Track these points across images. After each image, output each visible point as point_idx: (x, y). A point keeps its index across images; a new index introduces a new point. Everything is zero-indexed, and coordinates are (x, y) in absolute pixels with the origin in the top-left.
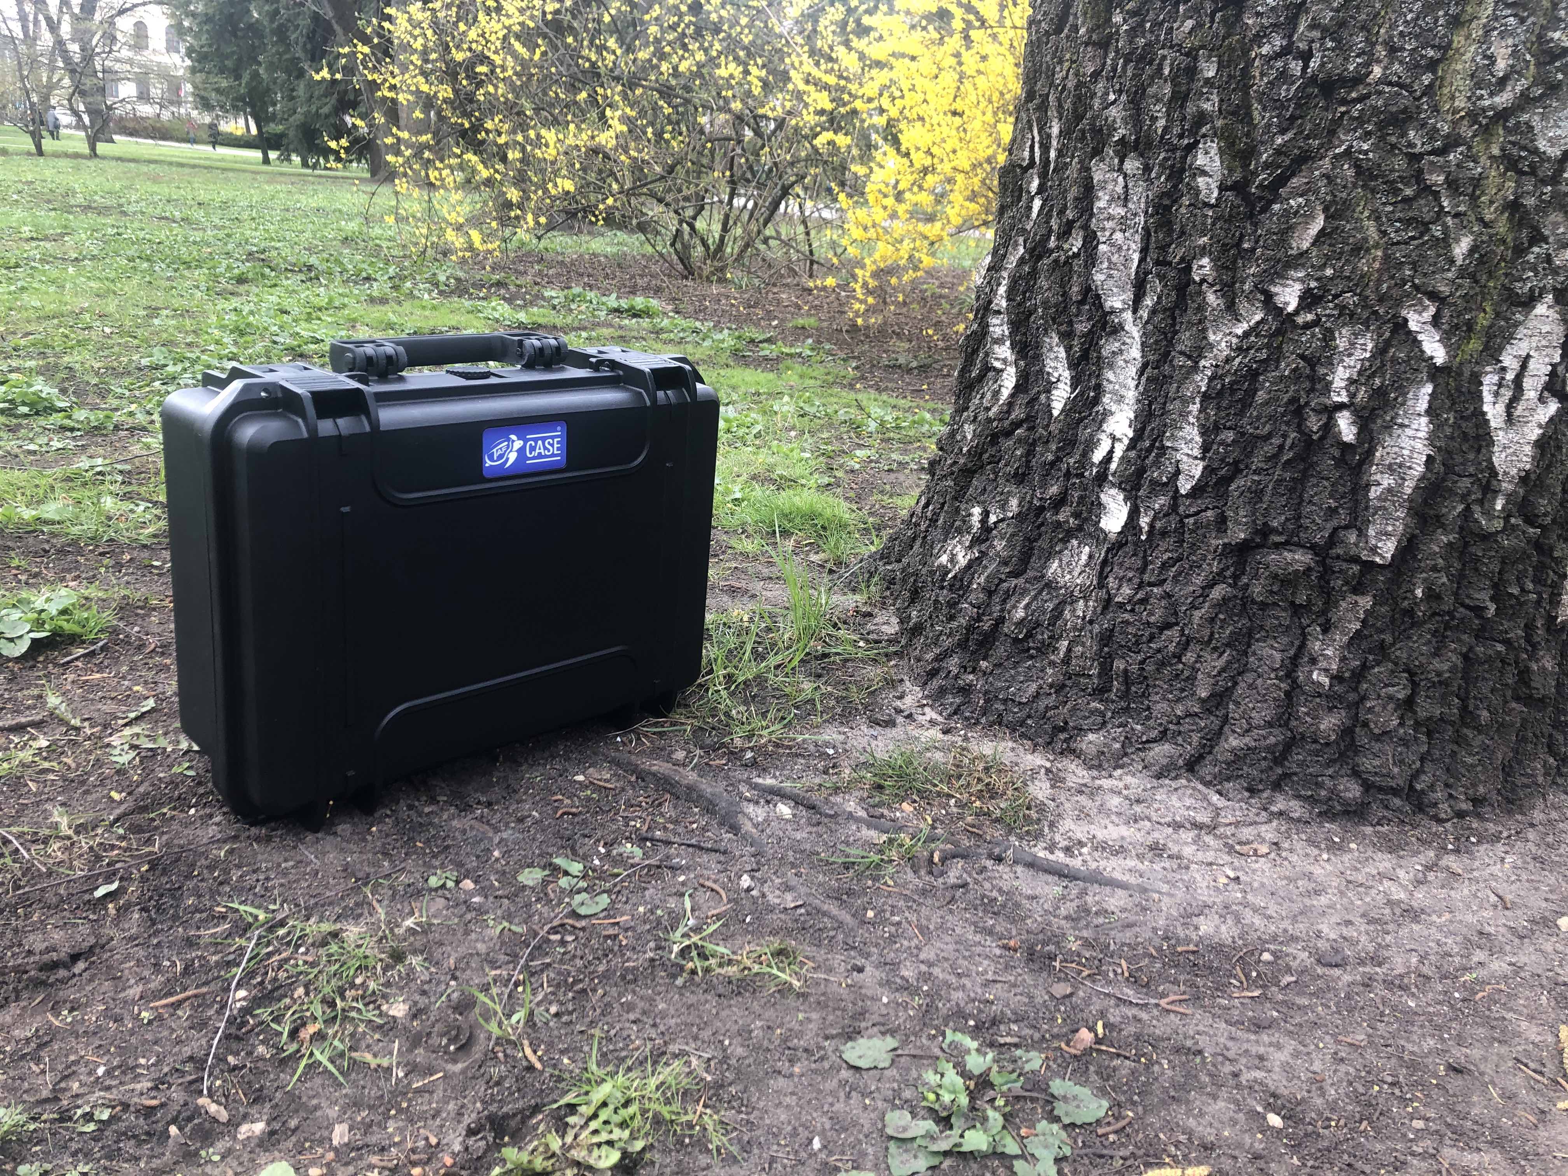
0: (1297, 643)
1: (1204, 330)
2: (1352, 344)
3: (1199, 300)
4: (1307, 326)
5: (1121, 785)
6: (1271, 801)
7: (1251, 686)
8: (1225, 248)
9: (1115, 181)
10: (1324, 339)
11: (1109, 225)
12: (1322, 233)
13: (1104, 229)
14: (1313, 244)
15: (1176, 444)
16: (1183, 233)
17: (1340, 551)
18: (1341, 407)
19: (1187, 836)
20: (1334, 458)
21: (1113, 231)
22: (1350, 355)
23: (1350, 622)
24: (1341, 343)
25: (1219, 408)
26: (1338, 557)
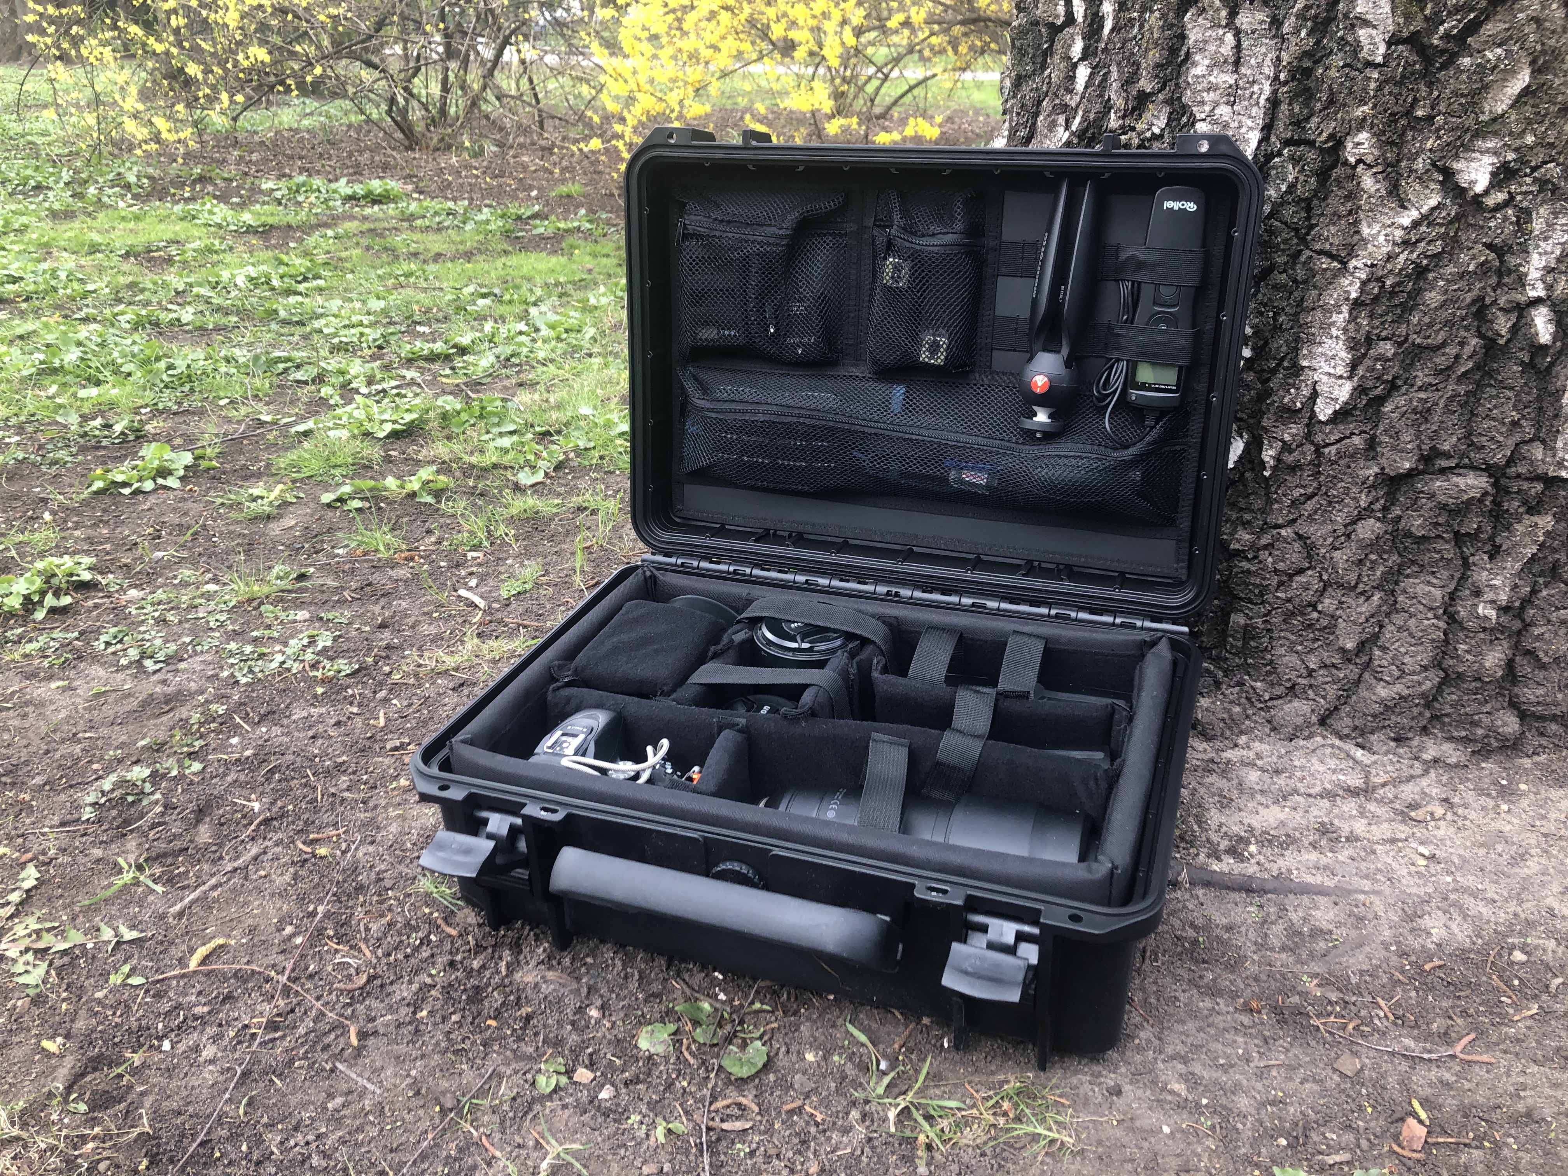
0: (1458, 575)
1: (1357, 222)
2: (1550, 226)
3: (1350, 186)
4: (1498, 208)
5: (1251, 754)
6: (1422, 749)
7: (1400, 629)
8: (1393, 119)
9: (1221, 40)
10: (1518, 223)
11: (1208, 97)
12: (1526, 92)
13: (1202, 103)
14: (1512, 107)
15: (1314, 363)
16: (1331, 102)
17: (1523, 470)
18: (1536, 302)
19: (1350, 806)
20: (1522, 363)
21: (1217, 104)
22: (1546, 239)
23: (1525, 547)
24: (1538, 225)
25: (1372, 316)
26: (1519, 476)
